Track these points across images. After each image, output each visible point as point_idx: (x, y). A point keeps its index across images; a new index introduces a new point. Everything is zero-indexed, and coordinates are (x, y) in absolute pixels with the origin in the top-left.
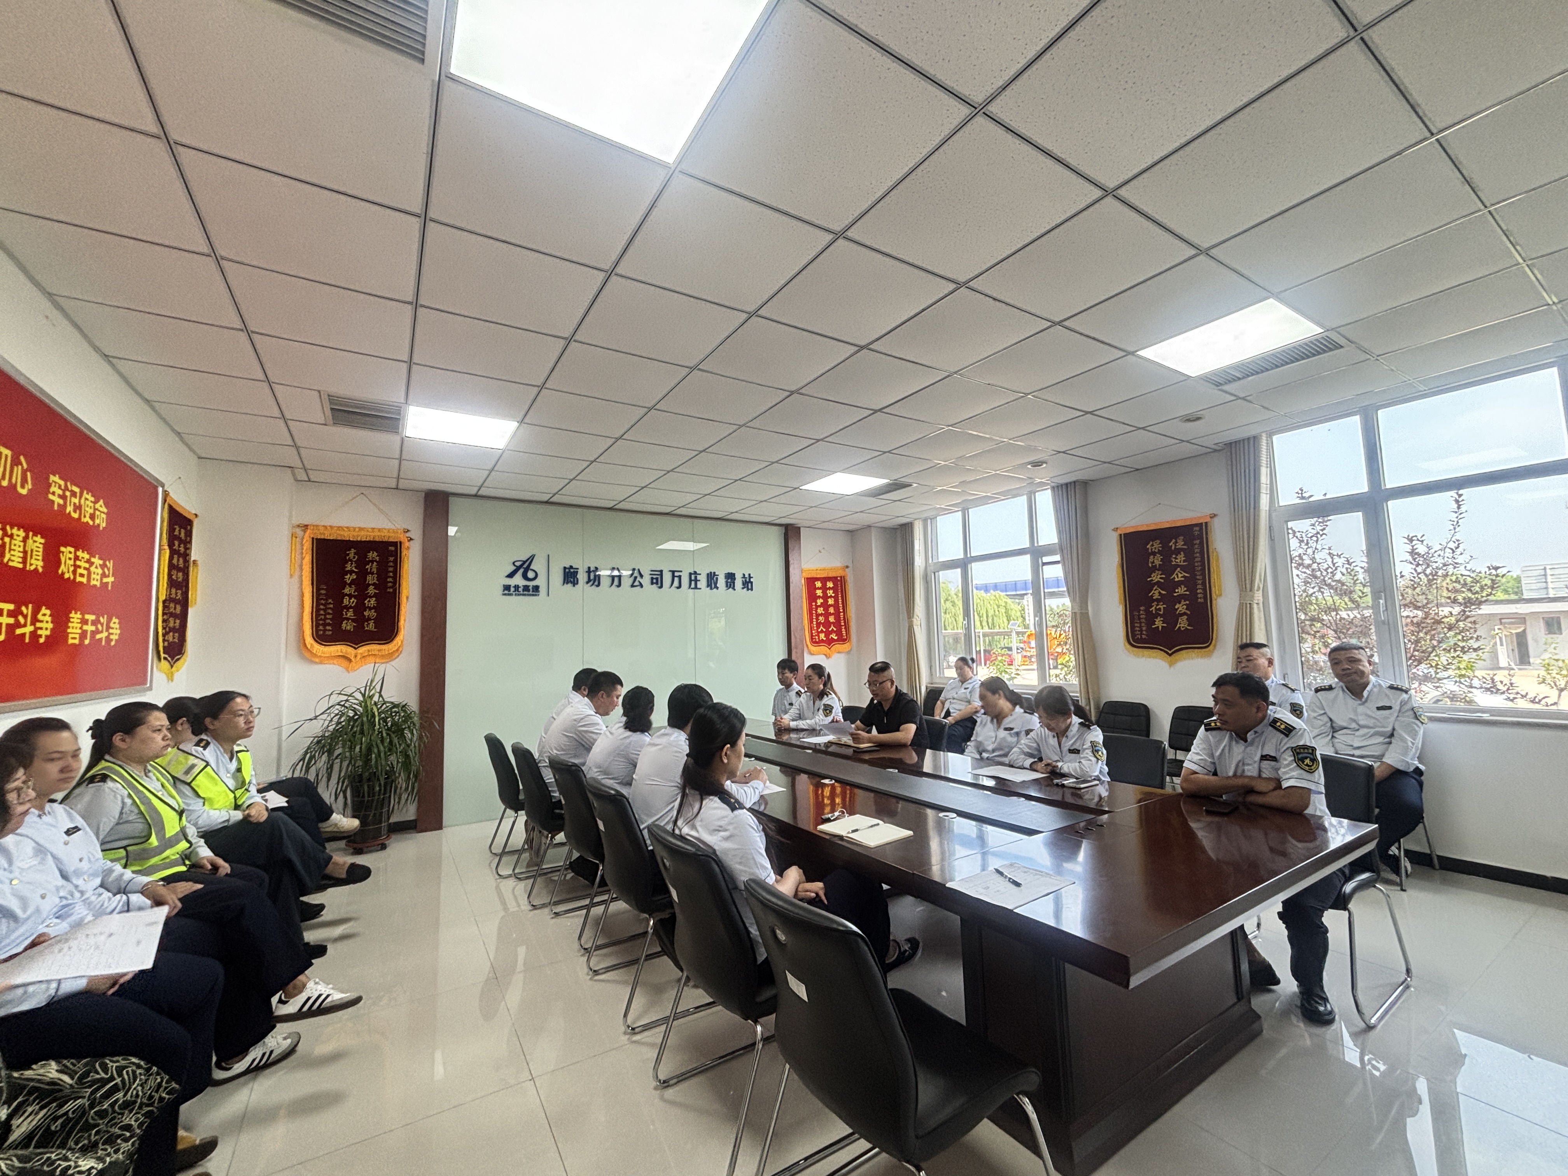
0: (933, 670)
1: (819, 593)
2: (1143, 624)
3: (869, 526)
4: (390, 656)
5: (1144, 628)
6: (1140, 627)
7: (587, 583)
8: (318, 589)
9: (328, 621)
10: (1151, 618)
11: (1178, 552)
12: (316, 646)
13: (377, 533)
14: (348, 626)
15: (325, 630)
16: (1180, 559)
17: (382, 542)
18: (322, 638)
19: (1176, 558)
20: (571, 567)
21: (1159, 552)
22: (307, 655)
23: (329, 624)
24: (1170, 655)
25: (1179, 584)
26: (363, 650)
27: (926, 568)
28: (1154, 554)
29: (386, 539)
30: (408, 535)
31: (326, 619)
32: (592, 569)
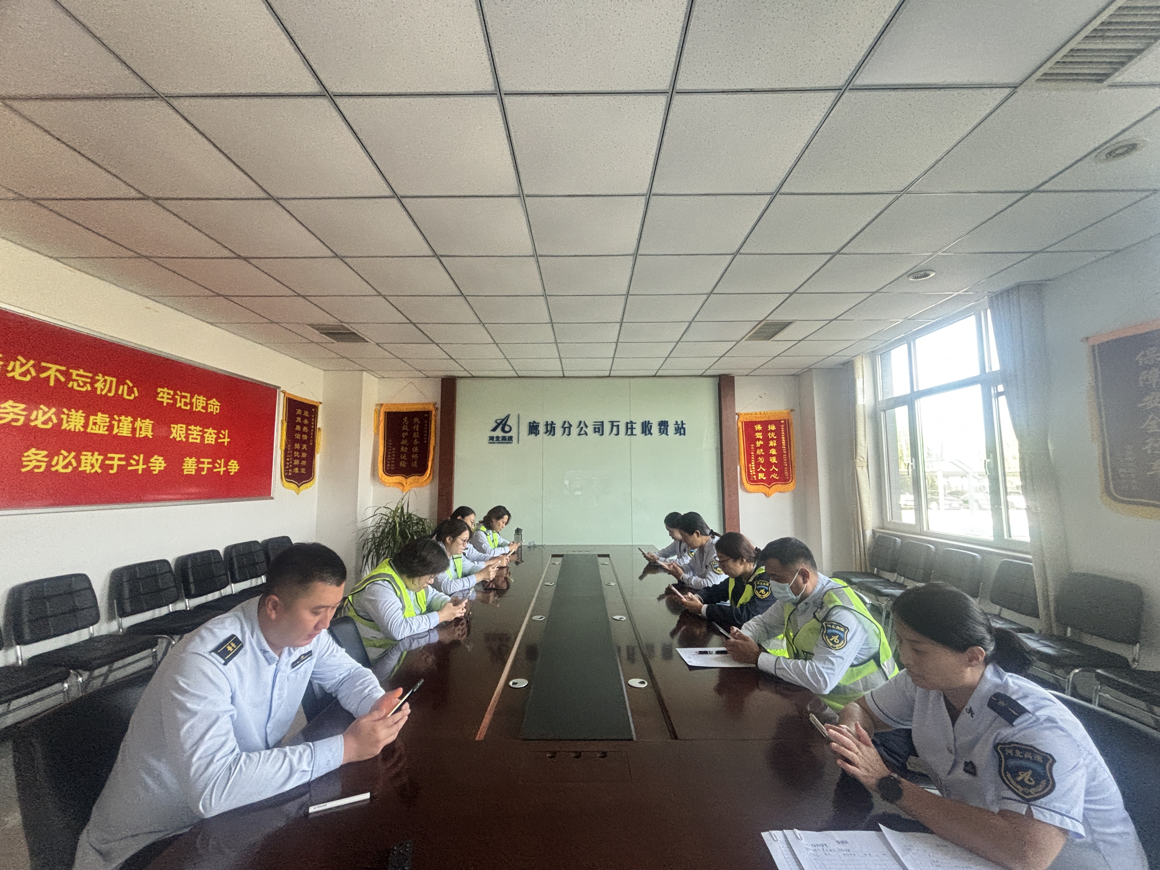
1: (759, 435)
2: (1132, 470)
4: (423, 483)
5: (1134, 476)
6: (1128, 473)
7: (546, 433)
8: (387, 442)
10: (1145, 459)
12: (385, 476)
13: (419, 406)
14: (403, 464)
15: (390, 467)
17: (421, 412)
18: (388, 471)
20: (534, 422)
21: (1156, 365)
22: (380, 482)
23: (393, 463)
26: (411, 479)
27: (874, 407)
28: (1148, 368)
29: (423, 410)
30: (434, 407)
31: (391, 460)
32: (549, 423)
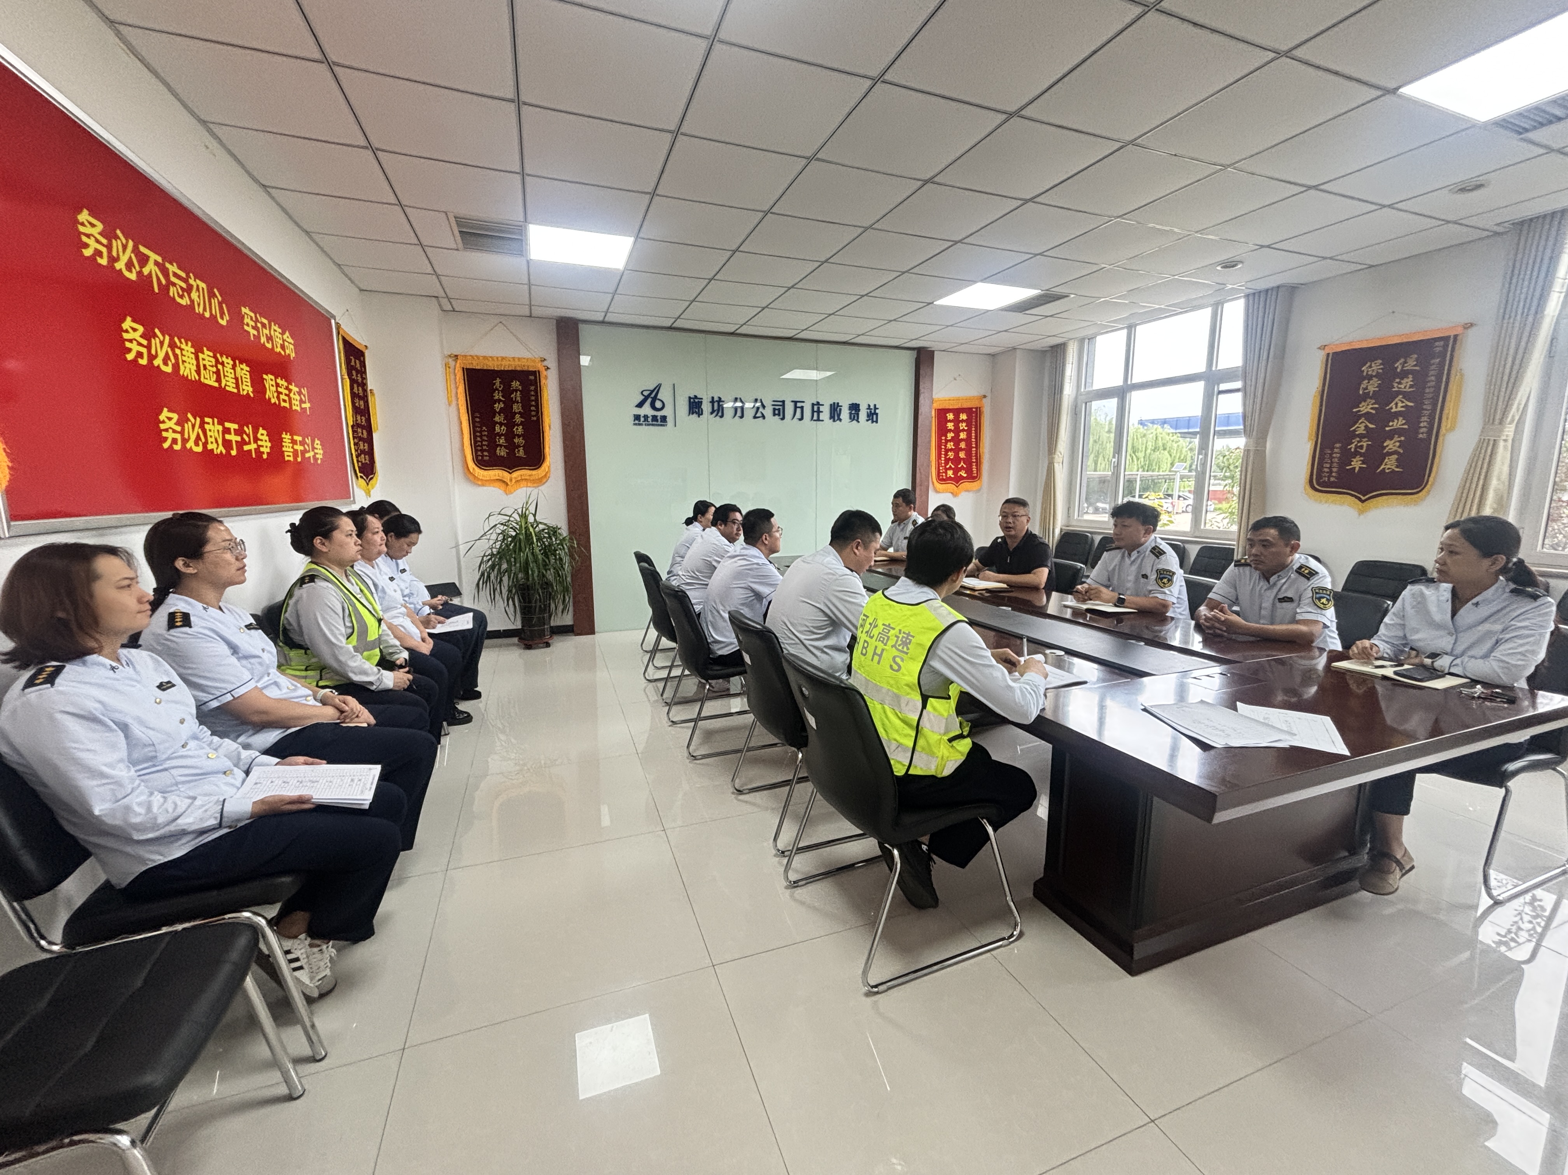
0: (1071, 510)
1: (950, 426)
2: (1335, 465)
3: (1014, 349)
4: (540, 481)
5: (1335, 470)
6: (1330, 468)
7: (712, 413)
8: (473, 418)
9: (485, 447)
10: (1347, 456)
11: (1404, 374)
12: (477, 470)
13: (517, 363)
14: (502, 452)
15: (483, 456)
16: (1406, 384)
17: (523, 371)
18: (481, 463)
19: (1400, 383)
20: (696, 397)
21: (1378, 376)
22: (471, 478)
23: (485, 450)
24: (1363, 501)
25: (1397, 415)
26: (517, 474)
27: (1076, 398)
28: (1370, 378)
29: (526, 368)
30: (545, 363)
31: (482, 446)
32: (716, 399)
